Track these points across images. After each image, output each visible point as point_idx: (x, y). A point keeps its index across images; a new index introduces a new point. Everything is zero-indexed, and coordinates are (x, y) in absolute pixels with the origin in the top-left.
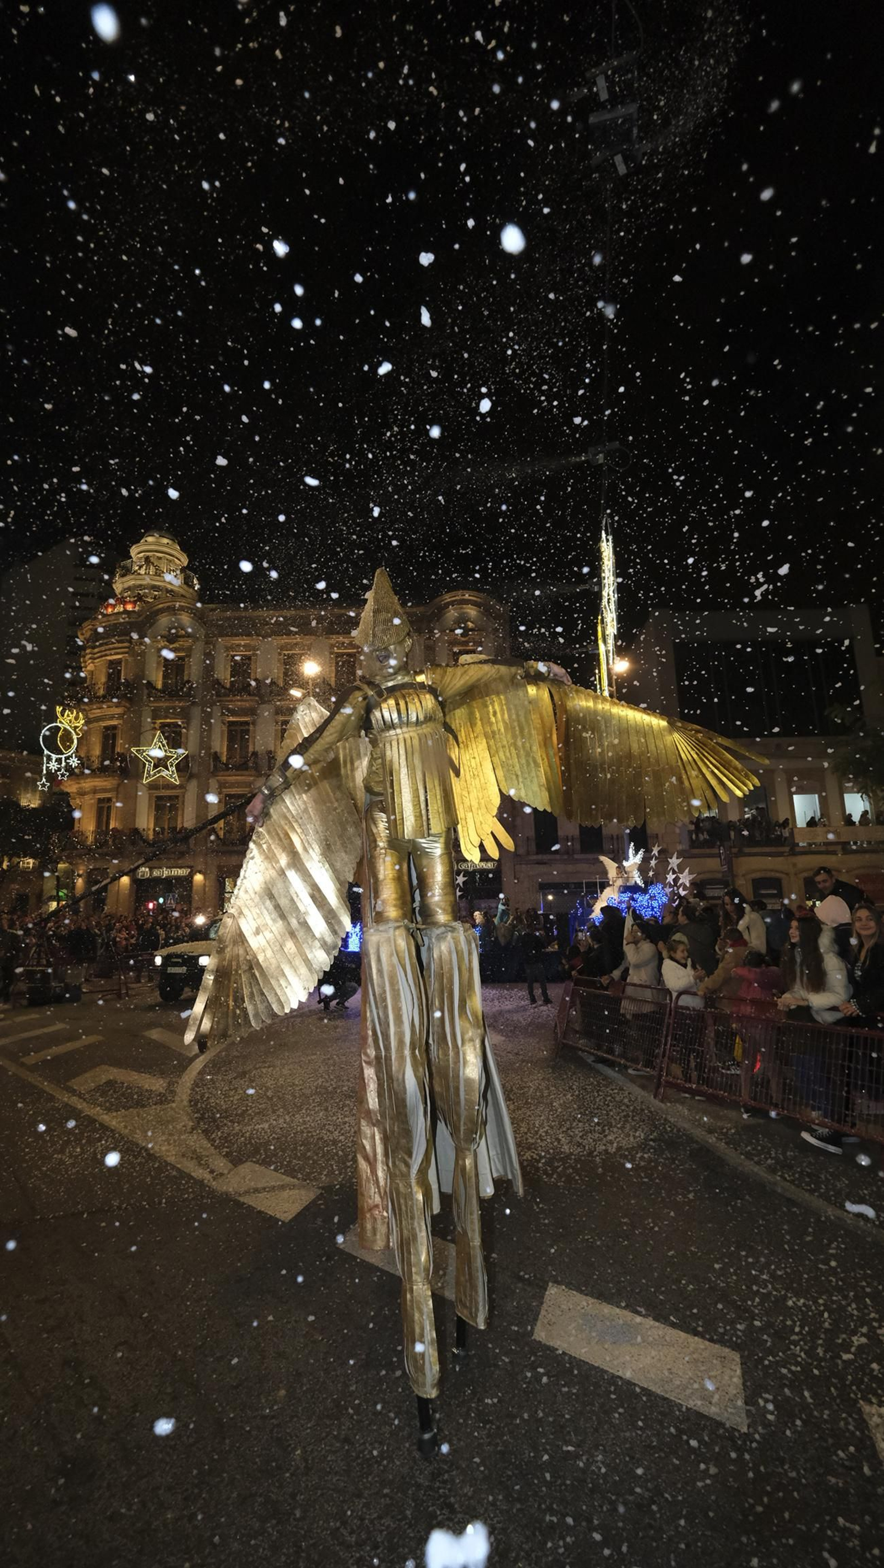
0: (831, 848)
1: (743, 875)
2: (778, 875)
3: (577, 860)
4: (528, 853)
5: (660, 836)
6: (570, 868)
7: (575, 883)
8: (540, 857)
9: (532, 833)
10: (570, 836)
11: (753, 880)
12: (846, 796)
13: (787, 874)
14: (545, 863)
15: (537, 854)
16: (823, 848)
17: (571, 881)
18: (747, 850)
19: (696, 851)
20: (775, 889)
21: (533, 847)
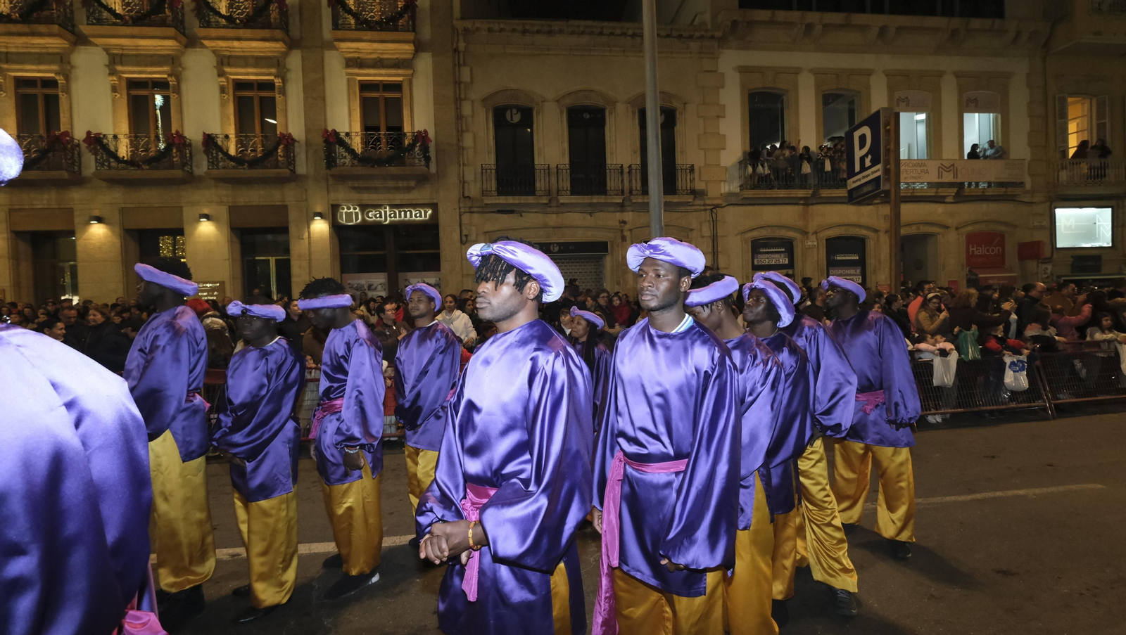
0: (942, 192)
1: (816, 233)
2: (864, 232)
3: (563, 204)
4: (484, 193)
5: (696, 168)
6: (552, 219)
7: (559, 244)
8: (502, 200)
9: (491, 160)
10: (553, 166)
11: (830, 241)
12: (967, 116)
13: (876, 231)
14: (512, 212)
15: (500, 194)
16: (932, 192)
17: (554, 239)
18: (825, 193)
19: (750, 193)
20: (854, 253)
21: (493, 185)
